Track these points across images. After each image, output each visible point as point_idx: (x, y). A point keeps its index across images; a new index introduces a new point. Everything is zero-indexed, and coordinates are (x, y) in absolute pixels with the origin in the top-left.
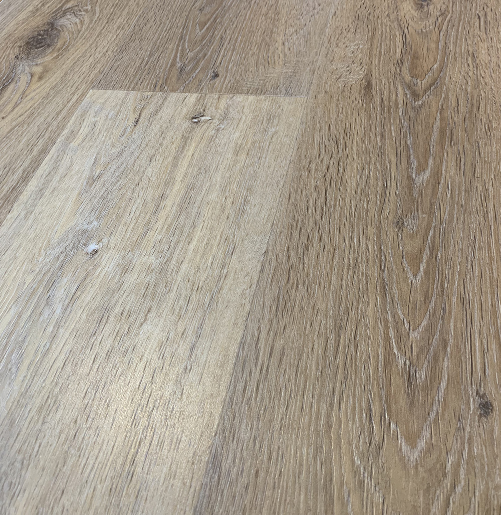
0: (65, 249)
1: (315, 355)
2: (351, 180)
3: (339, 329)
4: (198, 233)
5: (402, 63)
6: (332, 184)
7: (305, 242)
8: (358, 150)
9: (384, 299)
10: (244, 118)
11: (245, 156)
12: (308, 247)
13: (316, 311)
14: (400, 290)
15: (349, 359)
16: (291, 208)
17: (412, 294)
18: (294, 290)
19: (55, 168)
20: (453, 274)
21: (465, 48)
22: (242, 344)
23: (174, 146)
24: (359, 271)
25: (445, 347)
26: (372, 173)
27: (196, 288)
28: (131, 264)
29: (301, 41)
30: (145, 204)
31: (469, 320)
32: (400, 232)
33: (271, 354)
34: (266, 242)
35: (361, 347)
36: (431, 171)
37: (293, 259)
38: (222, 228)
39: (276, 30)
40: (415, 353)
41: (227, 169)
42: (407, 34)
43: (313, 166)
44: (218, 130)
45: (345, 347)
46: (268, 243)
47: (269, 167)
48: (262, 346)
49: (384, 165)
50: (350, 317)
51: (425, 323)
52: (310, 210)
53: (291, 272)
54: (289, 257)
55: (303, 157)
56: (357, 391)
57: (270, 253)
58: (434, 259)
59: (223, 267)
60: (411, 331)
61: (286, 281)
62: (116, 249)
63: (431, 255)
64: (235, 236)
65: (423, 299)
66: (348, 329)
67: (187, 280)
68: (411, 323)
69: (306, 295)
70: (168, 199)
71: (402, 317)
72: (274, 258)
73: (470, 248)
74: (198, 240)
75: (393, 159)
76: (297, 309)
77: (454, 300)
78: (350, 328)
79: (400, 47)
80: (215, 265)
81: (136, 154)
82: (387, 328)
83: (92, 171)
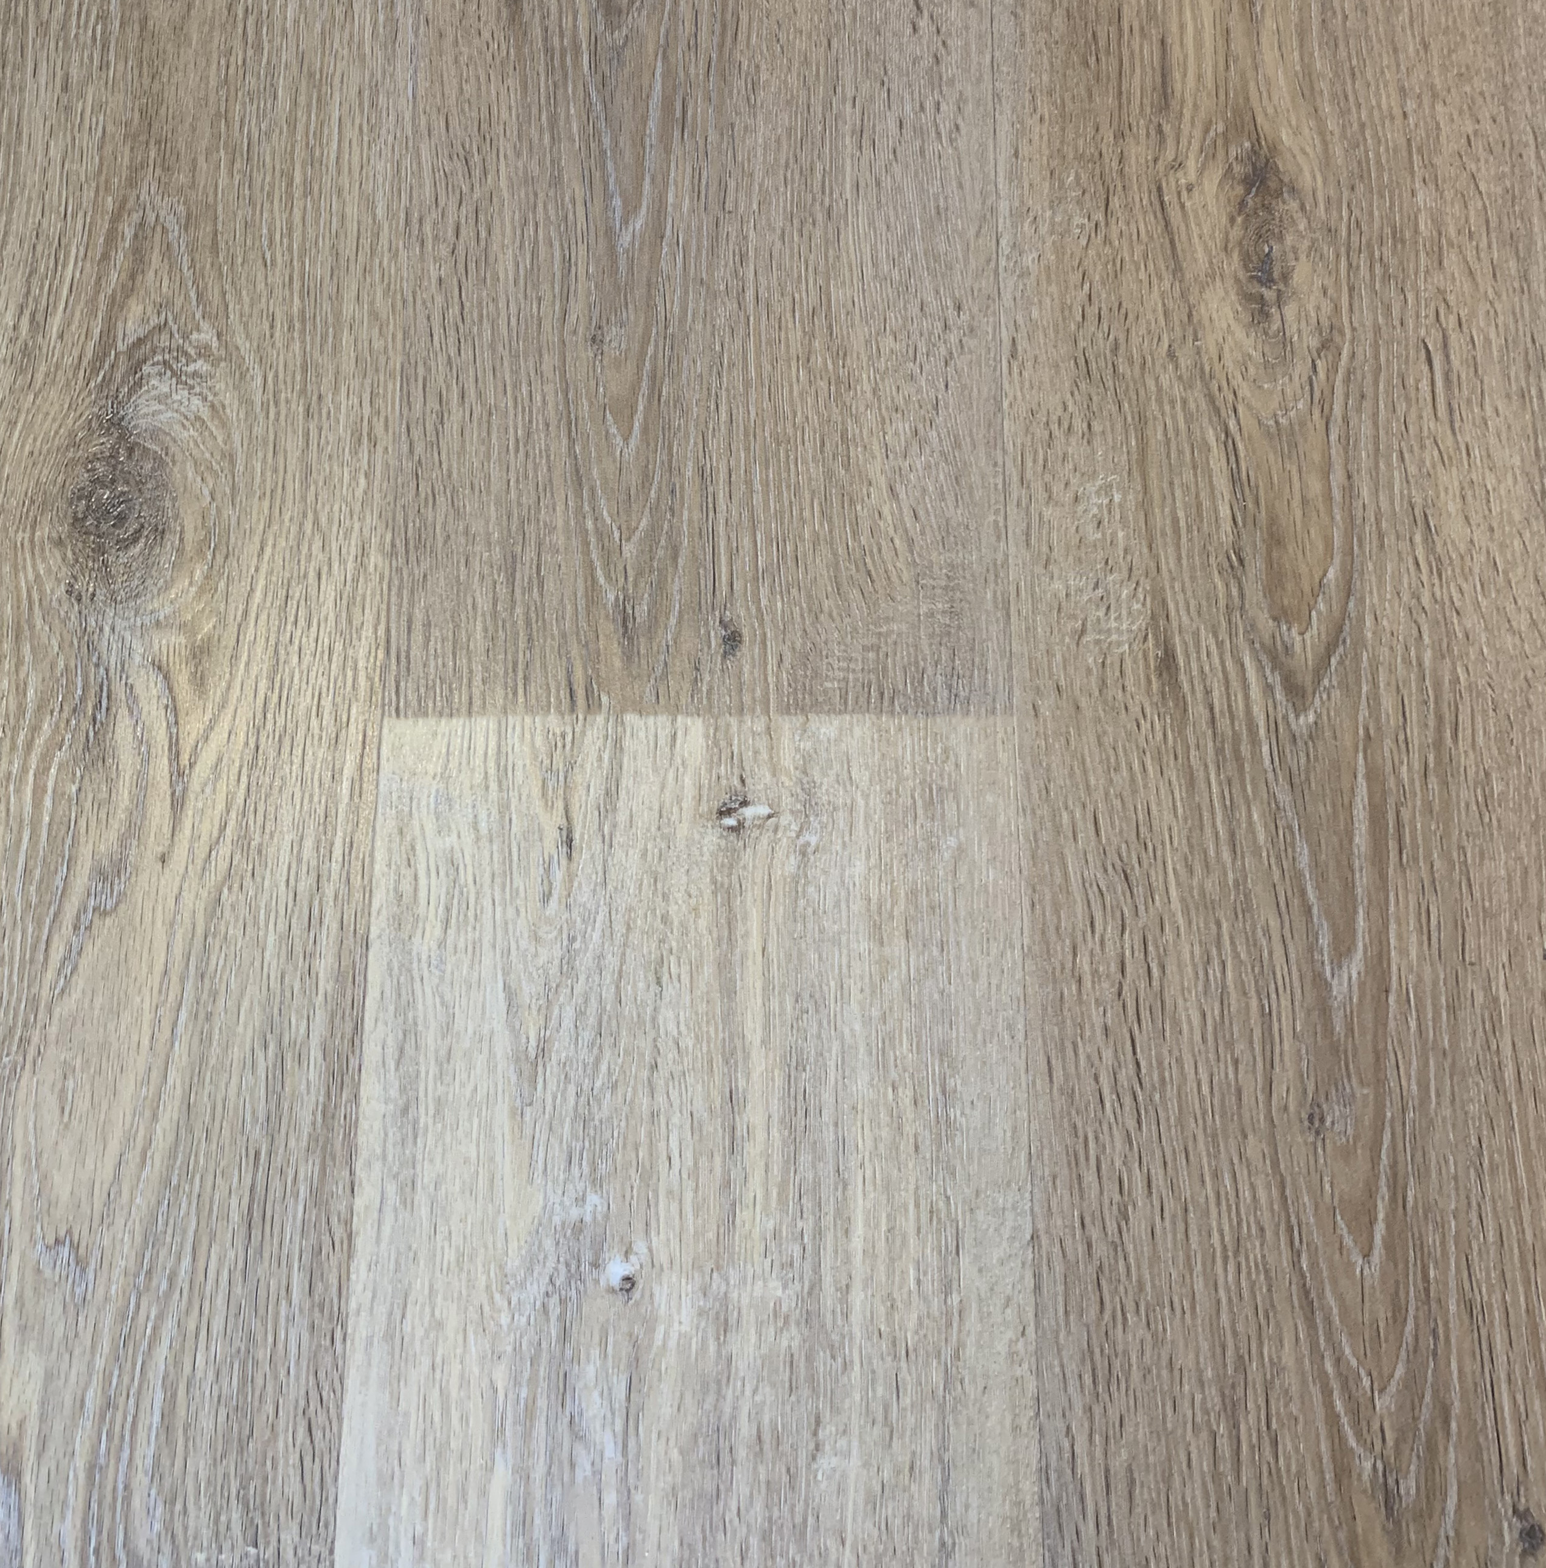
0: (551, 1281)
1: (1197, 1476)
2: (1185, 1000)
3: (1232, 1409)
4: (860, 1201)
5: (1241, 561)
6: (1142, 1017)
7: (1117, 1197)
8: (1183, 900)
9: (1311, 1325)
10: (861, 802)
11: (903, 942)
12: (1126, 1209)
13: (1177, 1373)
14: (1340, 1298)
15: (1265, 1474)
16: (1061, 1102)
17: (1367, 1304)
18: (1120, 1327)
19: (409, 1034)
20: (1443, 1243)
21: (1401, 493)
22: (1044, 1472)
23: (703, 923)
24: (1247, 1259)
25: (1446, 1422)
26: (1229, 974)
27: (904, 1352)
28: (731, 1307)
29: (942, 477)
30: (696, 1127)
31: (1486, 1353)
32: (1319, 1144)
33: (1108, 1486)
34: (1027, 1207)
35: (1285, 1445)
36: (1365, 952)
37: (1101, 1250)
38: (912, 1180)
39: (857, 431)
40: (1390, 1442)
41: (867, 991)
42: (1238, 438)
43: (1084, 962)
44: (804, 854)
45: (1252, 1447)
46: (1032, 1210)
47: (975, 976)
48: (1087, 1469)
49: (1255, 945)
50: (1250, 1378)
51: (1400, 1372)
52: (1108, 1105)
53: (1103, 1283)
54: (1089, 1246)
55: (1053, 938)
56: (1293, 1542)
57: (1045, 1241)
58: (1400, 1209)
59: (947, 1290)
60: (1376, 1394)
61: (1098, 1307)
62: (676, 1267)
63: (1393, 1199)
64: (948, 1198)
65: (1389, 1315)
66: (1250, 1405)
67: (876, 1333)
68: (1375, 1374)
69: (1149, 1337)
70: (749, 1107)
71: (1354, 1363)
72: (1057, 1249)
73: (1472, 1171)
74: (867, 1224)
75: (1272, 923)
76: (1136, 1375)
77: (1453, 1308)
78: (1254, 1401)
79: (1227, 497)
80: (928, 1287)
81: (611, 961)
82: (1327, 1393)
83: (515, 1033)
